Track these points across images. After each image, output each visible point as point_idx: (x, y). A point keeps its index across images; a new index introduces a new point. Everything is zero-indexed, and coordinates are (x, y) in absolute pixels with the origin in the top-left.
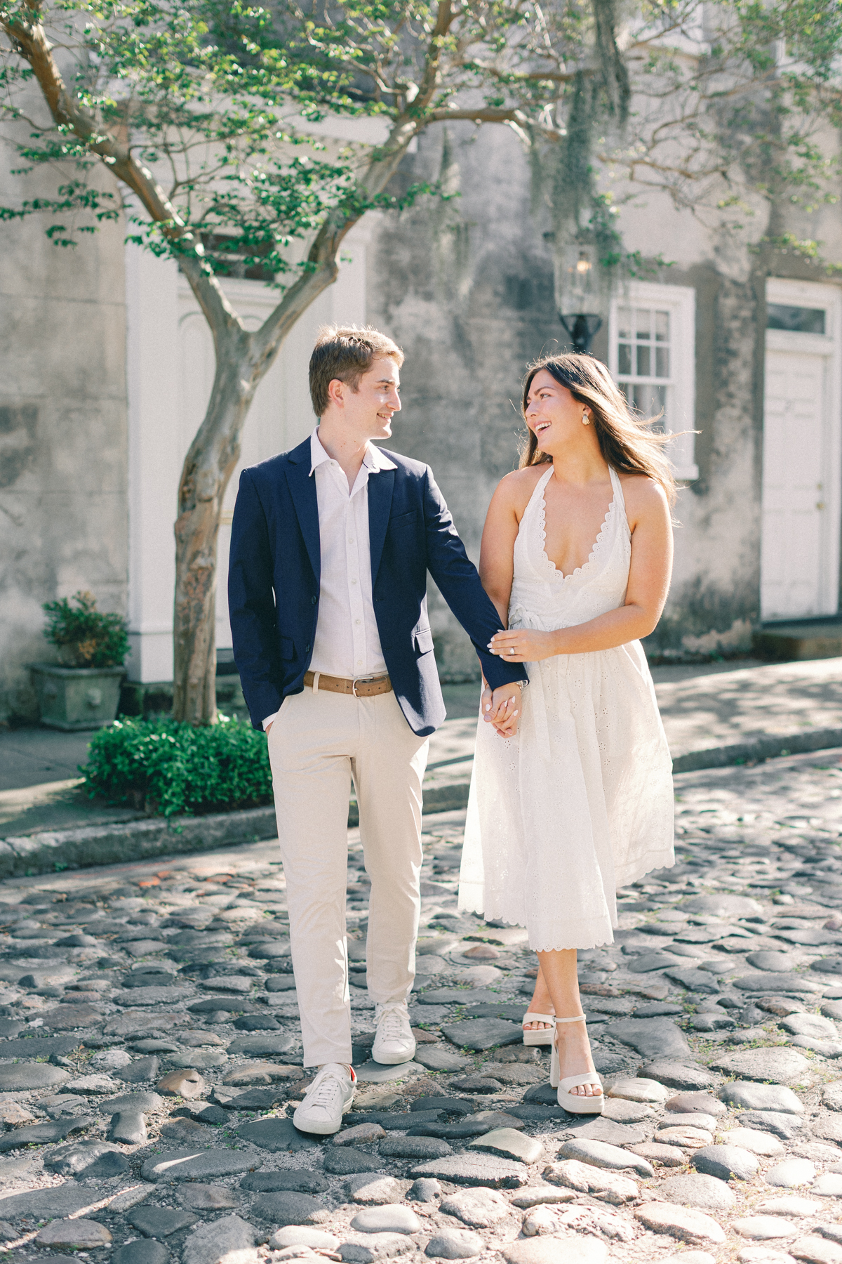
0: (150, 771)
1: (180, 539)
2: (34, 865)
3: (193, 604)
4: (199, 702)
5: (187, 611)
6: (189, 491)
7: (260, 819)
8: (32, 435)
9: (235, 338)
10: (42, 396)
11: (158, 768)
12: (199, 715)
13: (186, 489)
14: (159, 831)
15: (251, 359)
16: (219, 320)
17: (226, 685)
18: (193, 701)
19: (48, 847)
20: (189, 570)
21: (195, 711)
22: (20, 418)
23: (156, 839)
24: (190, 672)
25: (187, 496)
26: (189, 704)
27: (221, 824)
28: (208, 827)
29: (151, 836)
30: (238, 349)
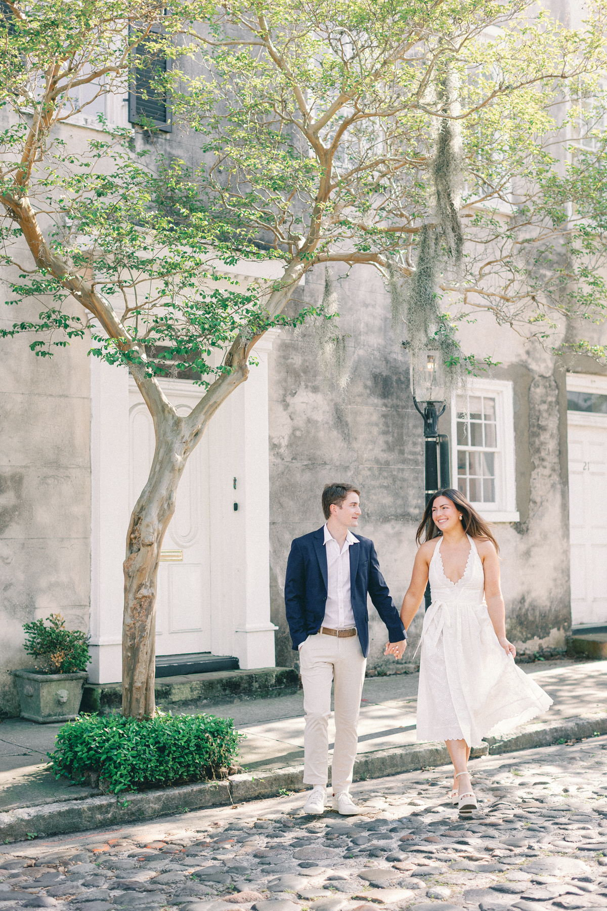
0: (103, 757)
1: (128, 575)
2: (11, 835)
3: (137, 625)
4: (142, 700)
5: (133, 630)
6: (135, 538)
7: (189, 794)
8: (19, 497)
9: (171, 422)
10: (26, 467)
11: (109, 755)
12: (142, 711)
13: (132, 536)
14: (110, 805)
15: (183, 437)
16: (158, 409)
17: (163, 685)
18: (138, 701)
19: (22, 820)
20: (136, 598)
21: (139, 708)
22: (9, 483)
23: (107, 812)
24: (135, 678)
25: (134, 541)
26: (134, 704)
27: (158, 799)
28: (149, 802)
29: (104, 810)
30: (172, 431)
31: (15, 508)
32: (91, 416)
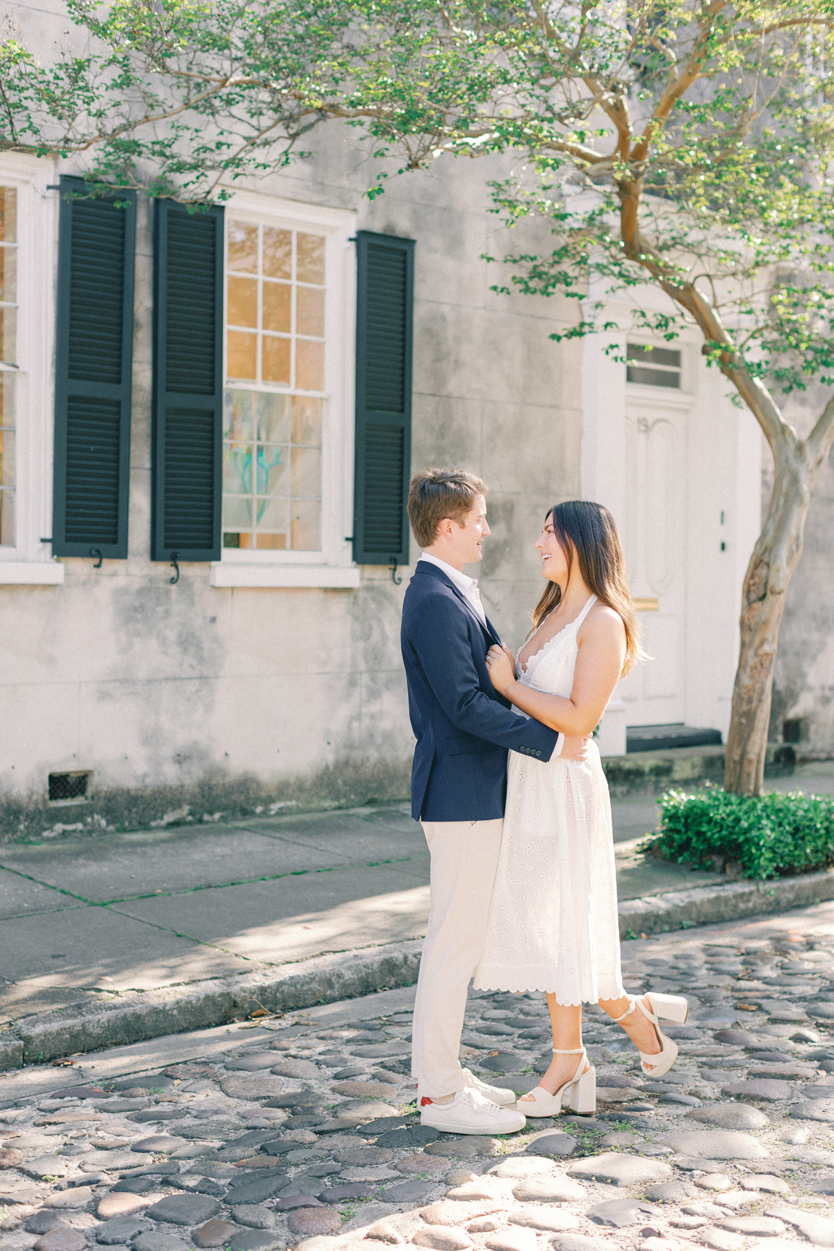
0: (741, 839)
1: (744, 626)
2: (667, 923)
3: (758, 686)
4: (753, 776)
5: (751, 693)
6: (754, 584)
7: (818, 884)
8: (509, 529)
9: (792, 447)
10: (517, 493)
11: (748, 835)
12: (752, 787)
13: (752, 582)
14: (751, 893)
15: (808, 465)
16: (773, 431)
17: (665, 760)
18: (749, 775)
19: (677, 906)
20: (756, 655)
21: (749, 784)
23: (748, 901)
24: (749, 748)
25: (752, 588)
26: (745, 776)
27: (792, 887)
28: (784, 891)
29: (745, 898)
30: (796, 457)
31: (506, 543)
32: (582, 432)
